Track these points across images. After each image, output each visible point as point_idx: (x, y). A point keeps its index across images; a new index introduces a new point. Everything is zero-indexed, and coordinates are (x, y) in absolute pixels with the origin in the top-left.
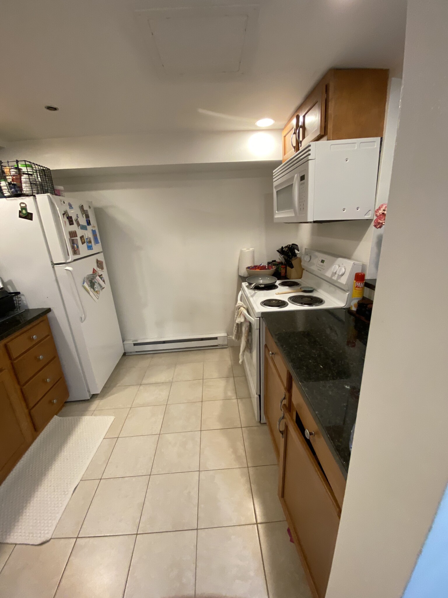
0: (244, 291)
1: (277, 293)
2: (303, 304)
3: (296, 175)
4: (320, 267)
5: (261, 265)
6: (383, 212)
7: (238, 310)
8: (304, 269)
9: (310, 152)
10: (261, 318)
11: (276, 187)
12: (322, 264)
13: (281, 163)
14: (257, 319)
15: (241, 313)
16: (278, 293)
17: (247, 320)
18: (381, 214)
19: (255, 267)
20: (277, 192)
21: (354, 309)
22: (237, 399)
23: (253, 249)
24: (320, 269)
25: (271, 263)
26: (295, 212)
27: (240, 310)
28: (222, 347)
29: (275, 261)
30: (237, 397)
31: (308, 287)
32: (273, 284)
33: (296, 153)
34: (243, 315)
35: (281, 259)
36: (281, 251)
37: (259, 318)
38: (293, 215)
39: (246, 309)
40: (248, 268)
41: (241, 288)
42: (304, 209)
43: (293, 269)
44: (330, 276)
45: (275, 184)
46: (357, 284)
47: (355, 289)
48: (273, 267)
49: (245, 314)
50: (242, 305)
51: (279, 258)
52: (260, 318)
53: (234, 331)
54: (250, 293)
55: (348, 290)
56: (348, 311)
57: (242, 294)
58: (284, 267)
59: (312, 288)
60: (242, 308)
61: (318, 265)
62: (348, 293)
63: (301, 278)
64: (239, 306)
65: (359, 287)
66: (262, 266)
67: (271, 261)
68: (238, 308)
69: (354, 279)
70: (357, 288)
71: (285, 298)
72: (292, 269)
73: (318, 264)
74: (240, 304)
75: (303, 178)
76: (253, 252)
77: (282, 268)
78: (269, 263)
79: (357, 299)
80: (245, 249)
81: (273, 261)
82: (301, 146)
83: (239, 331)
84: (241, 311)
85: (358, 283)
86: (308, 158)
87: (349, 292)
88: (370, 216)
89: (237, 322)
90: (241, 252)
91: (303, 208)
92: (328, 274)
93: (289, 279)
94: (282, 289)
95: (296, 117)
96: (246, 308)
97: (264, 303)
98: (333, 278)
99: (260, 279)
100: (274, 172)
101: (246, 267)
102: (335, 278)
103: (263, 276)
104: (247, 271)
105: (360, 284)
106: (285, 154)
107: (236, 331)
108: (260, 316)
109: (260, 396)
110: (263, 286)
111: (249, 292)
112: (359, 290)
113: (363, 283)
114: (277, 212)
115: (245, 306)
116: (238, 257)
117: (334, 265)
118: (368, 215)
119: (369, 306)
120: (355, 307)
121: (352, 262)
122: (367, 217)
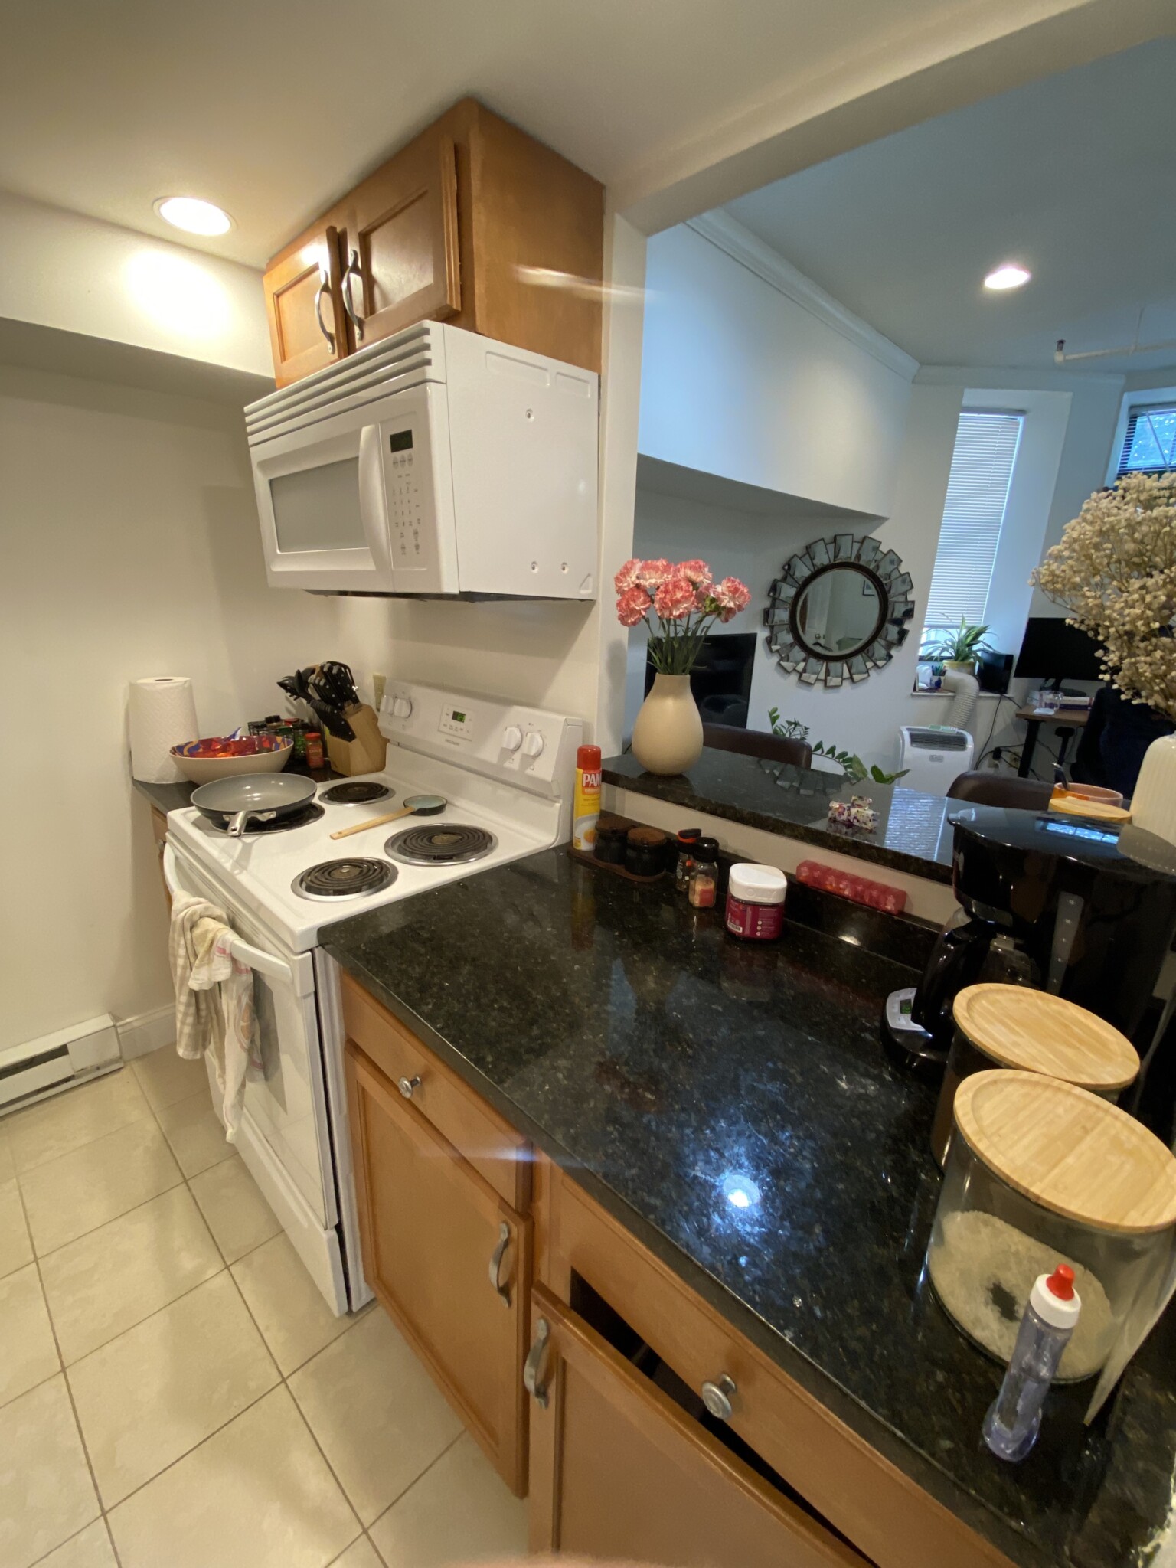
0: (184, 842)
1: (334, 831)
2: (439, 857)
3: (365, 431)
4: (451, 732)
5: (234, 736)
6: (637, 582)
7: (188, 934)
8: (387, 741)
9: (428, 354)
10: (316, 951)
11: (264, 465)
12: (455, 723)
13: (275, 389)
14: (301, 960)
15: (212, 944)
16: (340, 833)
17: (243, 967)
18: (632, 586)
19: (207, 746)
20: (271, 482)
21: (585, 846)
22: (227, 1267)
23: (188, 679)
24: (455, 740)
25: (265, 726)
26: (377, 555)
27: (197, 931)
28: (99, 1074)
29: (277, 719)
30: (224, 1262)
31: (425, 798)
32: (307, 803)
33: (340, 358)
34: (223, 951)
35: (292, 709)
36: (297, 685)
37: (309, 953)
38: (371, 566)
39: (225, 923)
40: (178, 750)
41: (167, 834)
42: (420, 550)
43: (355, 741)
44: (494, 759)
45: (257, 454)
46: (587, 778)
47: (584, 793)
48: (279, 739)
49: (232, 945)
50: (206, 909)
51: (285, 707)
52: (311, 950)
53: (183, 1023)
54: (223, 850)
55: (558, 797)
56: (566, 852)
57: (176, 858)
58: (318, 737)
59: (437, 798)
60: (209, 924)
61: (443, 729)
62: (558, 805)
63: (381, 767)
64: (192, 915)
65: (592, 786)
66: (237, 739)
67: (263, 720)
68: (188, 925)
69: (576, 764)
70: (588, 790)
71: (372, 846)
72: (349, 744)
73: (445, 725)
74: (196, 907)
75: (401, 441)
76: (189, 691)
77: (310, 739)
78: (255, 727)
79: (591, 818)
80: (151, 680)
81: (269, 720)
82: (362, 337)
83: (203, 1013)
84: (210, 935)
86: (424, 373)
87: (561, 801)
88: (590, 591)
89: (194, 985)
90: (134, 689)
91: (417, 547)
92: (489, 754)
93: (343, 776)
94: (340, 816)
95: (327, 231)
96: (225, 916)
97: (304, 885)
98: (507, 765)
99: (248, 787)
100: (247, 409)
101: (169, 748)
102: (514, 764)
103: (256, 776)
104: (175, 760)
106: (284, 358)
107: (190, 1020)
108: (314, 942)
109: (339, 1228)
110: (273, 815)
111: (218, 848)
112: (594, 794)
113: (598, 774)
114: (278, 552)
115: (219, 911)
116: (122, 713)
117: (508, 729)
118: (587, 588)
119: (633, 834)
120: (587, 840)
121: (562, 718)
122: (584, 593)
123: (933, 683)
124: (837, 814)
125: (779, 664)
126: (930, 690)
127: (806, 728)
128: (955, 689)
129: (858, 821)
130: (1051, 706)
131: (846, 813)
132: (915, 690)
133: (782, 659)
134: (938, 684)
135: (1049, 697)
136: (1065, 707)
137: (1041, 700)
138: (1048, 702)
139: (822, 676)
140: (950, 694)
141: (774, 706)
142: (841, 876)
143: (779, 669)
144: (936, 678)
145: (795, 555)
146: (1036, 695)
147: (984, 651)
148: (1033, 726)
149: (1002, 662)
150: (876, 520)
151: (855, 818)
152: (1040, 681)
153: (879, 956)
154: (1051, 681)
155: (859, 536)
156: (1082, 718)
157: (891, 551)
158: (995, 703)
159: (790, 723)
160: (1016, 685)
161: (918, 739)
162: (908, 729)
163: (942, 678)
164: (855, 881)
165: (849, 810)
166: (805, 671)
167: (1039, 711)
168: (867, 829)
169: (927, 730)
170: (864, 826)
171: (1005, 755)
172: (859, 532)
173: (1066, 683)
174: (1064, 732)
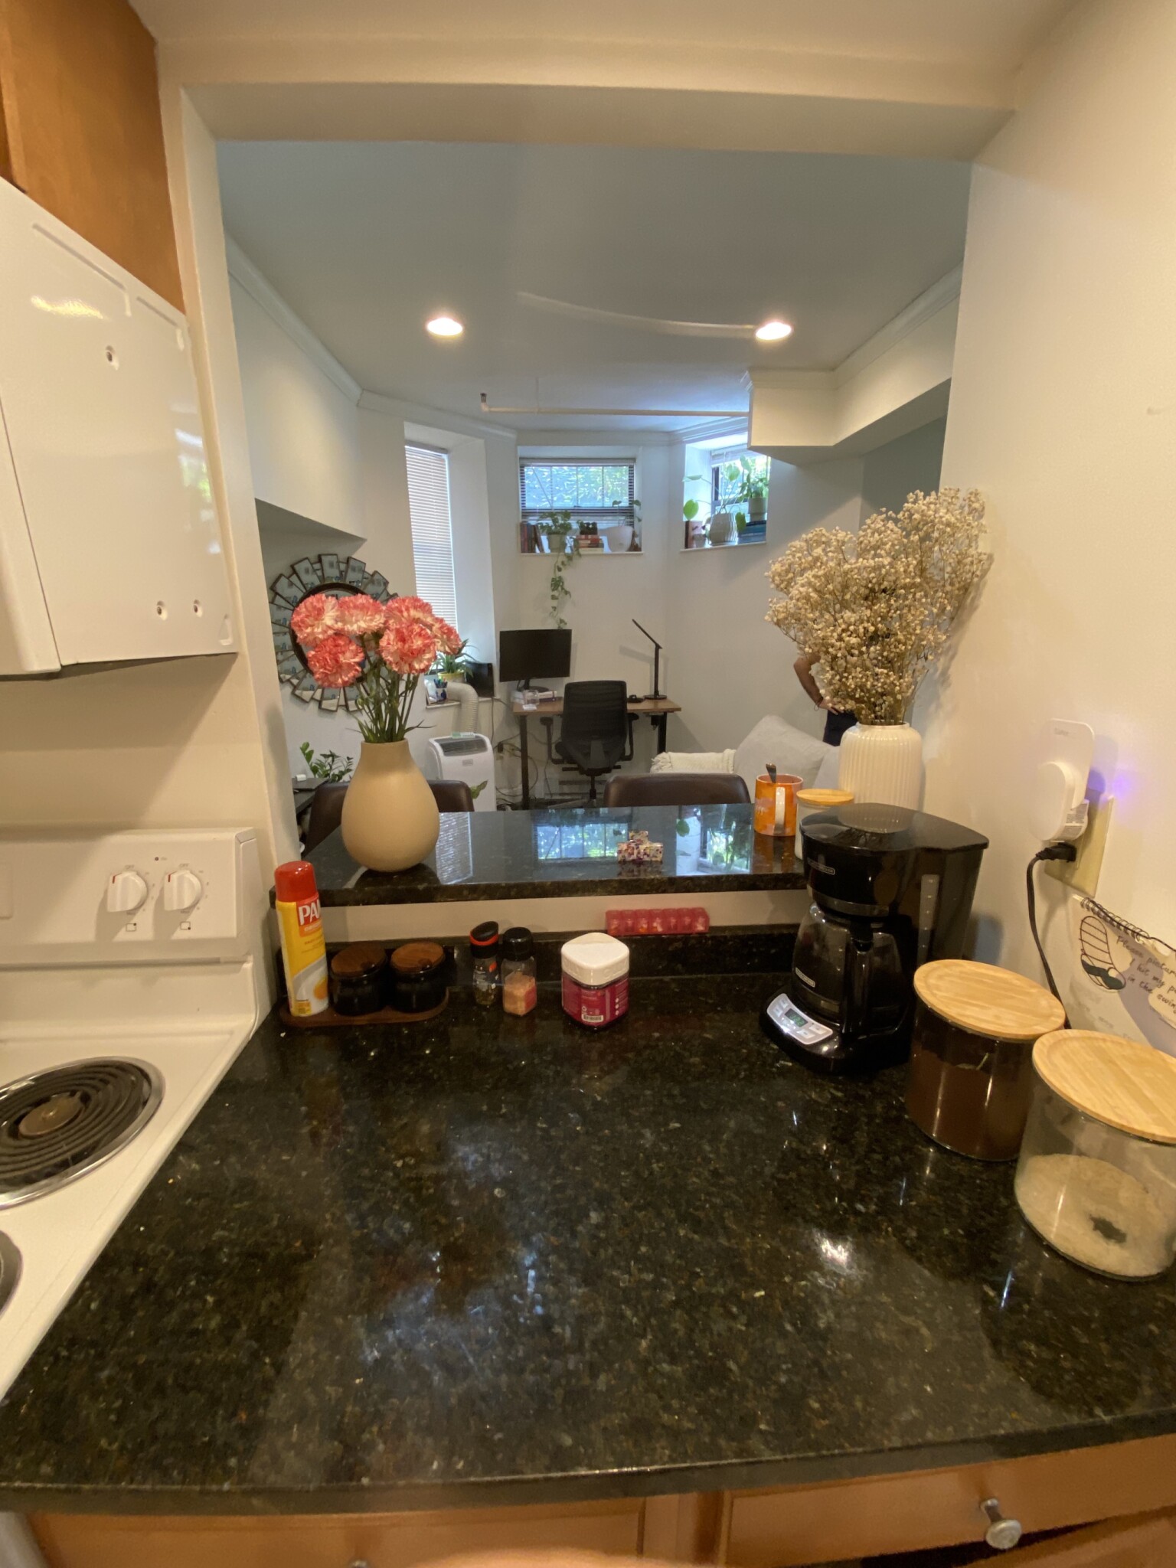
18: (330, 632)
46: (305, 911)
56: (279, 1029)
62: (248, 966)
65: (315, 919)
70: (310, 927)
85: (307, 907)
98: (122, 937)
102: (138, 932)
105: (313, 905)
112: (318, 929)
113: (316, 903)
117: (119, 879)
118: (226, 637)
119: (400, 958)
120: (319, 997)
121: (230, 835)
122: (225, 645)
123: (439, 694)
124: (626, 855)
125: (293, 693)
126: (439, 702)
127: (349, 759)
128: (459, 699)
129: (648, 856)
130: (533, 701)
131: (636, 852)
132: (427, 703)
133: (295, 687)
134: (444, 695)
135: (529, 694)
136: (543, 701)
137: (524, 699)
138: (529, 699)
139: (342, 702)
140: (456, 703)
141: (305, 741)
142: (650, 915)
143: (295, 699)
144: (440, 691)
145: (281, 575)
146: (519, 695)
147: (467, 661)
148: (522, 720)
149: (485, 671)
150: (355, 541)
151: (645, 854)
152: (515, 683)
153: (699, 976)
154: (523, 682)
155: (343, 556)
156: (559, 707)
157: (376, 572)
158: (490, 704)
159: (325, 756)
160: (500, 688)
161: (450, 748)
162: (437, 741)
163: (446, 689)
164: (664, 914)
165: (638, 848)
166: (322, 698)
167: (527, 708)
168: (657, 861)
169: (451, 739)
170: (654, 859)
171: (506, 747)
172: (343, 552)
173: (534, 682)
174: (547, 721)
